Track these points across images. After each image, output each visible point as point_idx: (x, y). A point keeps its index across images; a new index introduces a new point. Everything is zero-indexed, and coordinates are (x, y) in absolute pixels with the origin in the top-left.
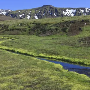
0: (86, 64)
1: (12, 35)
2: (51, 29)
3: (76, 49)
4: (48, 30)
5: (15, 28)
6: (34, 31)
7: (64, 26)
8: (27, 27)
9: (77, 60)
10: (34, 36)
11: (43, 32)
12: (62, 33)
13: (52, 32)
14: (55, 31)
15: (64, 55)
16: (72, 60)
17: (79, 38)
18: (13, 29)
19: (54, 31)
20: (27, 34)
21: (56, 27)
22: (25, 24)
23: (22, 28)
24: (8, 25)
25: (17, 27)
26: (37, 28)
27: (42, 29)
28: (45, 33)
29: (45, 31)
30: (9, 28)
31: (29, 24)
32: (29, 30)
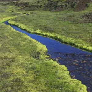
0: (77, 46)
1: (30, 10)
2: (61, 5)
3: (75, 25)
4: (59, 6)
5: (33, 5)
6: (48, 7)
7: (73, 3)
8: (42, 4)
9: (69, 40)
10: (47, 11)
11: (55, 8)
12: (70, 8)
13: (62, 8)
14: (65, 7)
15: (59, 32)
16: (64, 40)
17: (84, 13)
18: (32, 6)
19: (63, 7)
20: (42, 10)
21: (66, 4)
22: (41, 2)
23: (39, 4)
24: (29, 3)
25: (35, 4)
26: (50, 5)
27: (54, 6)
28: (56, 9)
29: (57, 7)
30: (29, 5)
31: (44, 1)
32: (44, 6)
